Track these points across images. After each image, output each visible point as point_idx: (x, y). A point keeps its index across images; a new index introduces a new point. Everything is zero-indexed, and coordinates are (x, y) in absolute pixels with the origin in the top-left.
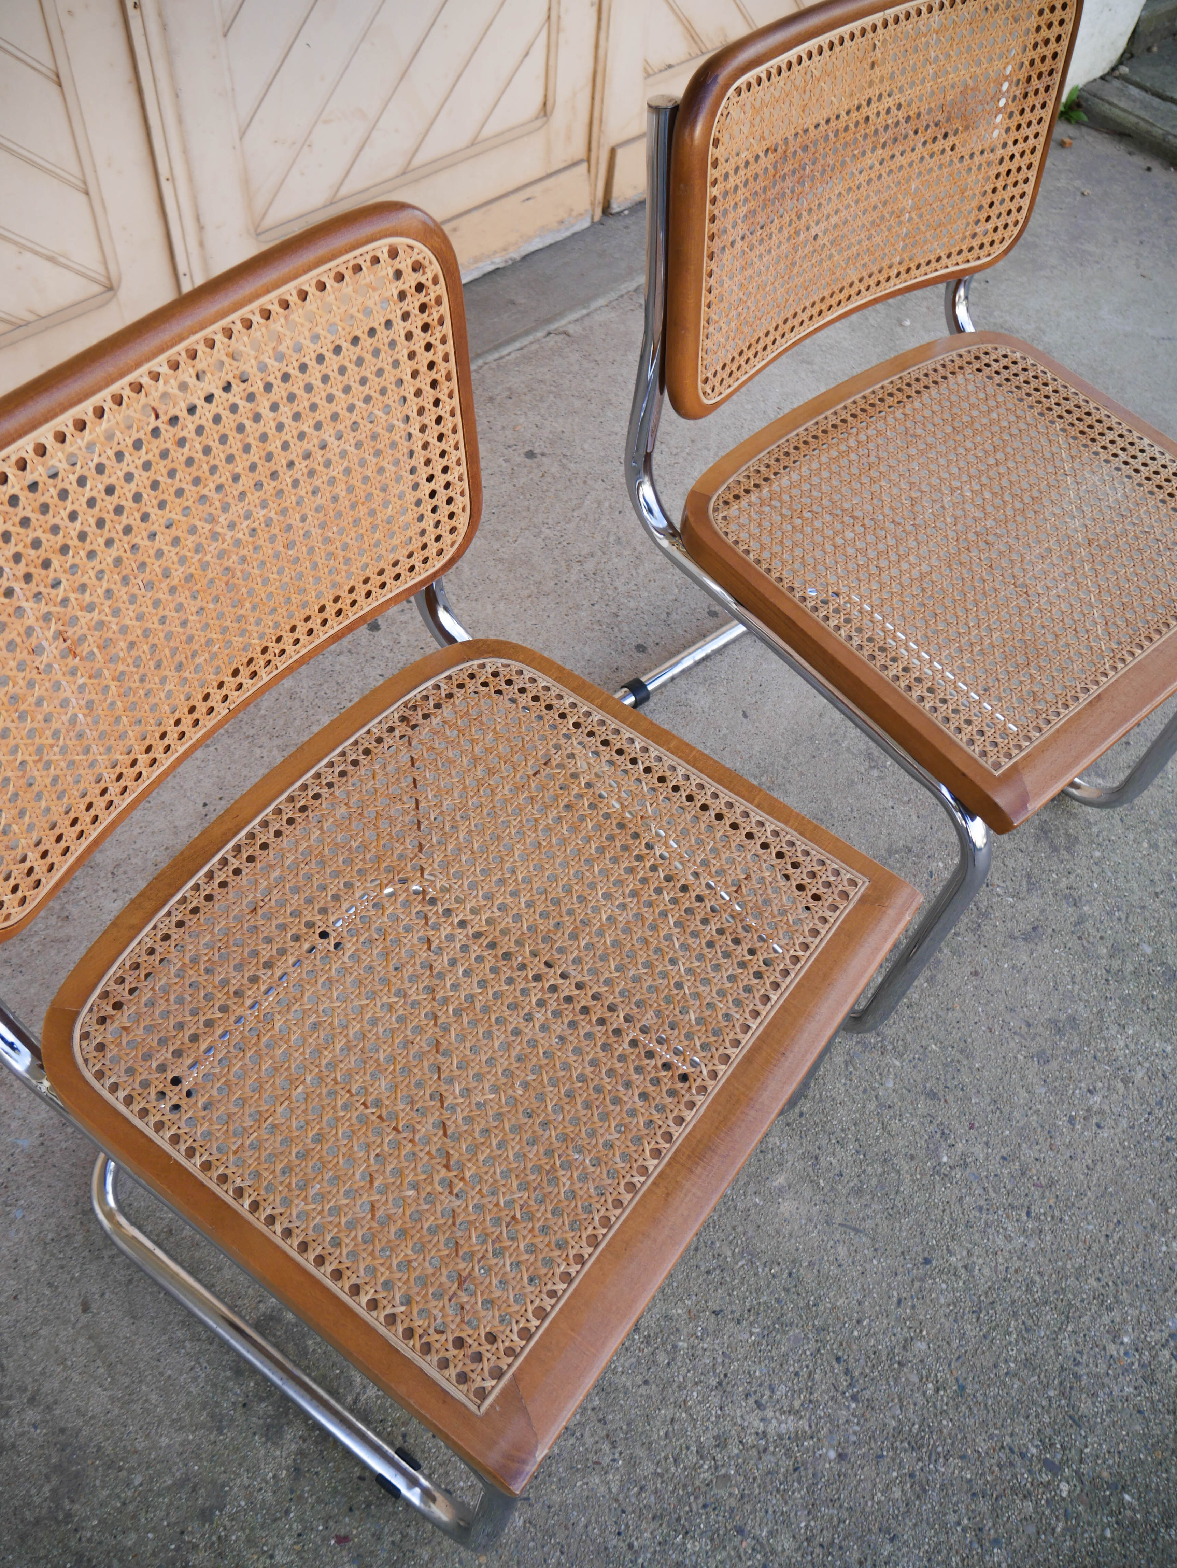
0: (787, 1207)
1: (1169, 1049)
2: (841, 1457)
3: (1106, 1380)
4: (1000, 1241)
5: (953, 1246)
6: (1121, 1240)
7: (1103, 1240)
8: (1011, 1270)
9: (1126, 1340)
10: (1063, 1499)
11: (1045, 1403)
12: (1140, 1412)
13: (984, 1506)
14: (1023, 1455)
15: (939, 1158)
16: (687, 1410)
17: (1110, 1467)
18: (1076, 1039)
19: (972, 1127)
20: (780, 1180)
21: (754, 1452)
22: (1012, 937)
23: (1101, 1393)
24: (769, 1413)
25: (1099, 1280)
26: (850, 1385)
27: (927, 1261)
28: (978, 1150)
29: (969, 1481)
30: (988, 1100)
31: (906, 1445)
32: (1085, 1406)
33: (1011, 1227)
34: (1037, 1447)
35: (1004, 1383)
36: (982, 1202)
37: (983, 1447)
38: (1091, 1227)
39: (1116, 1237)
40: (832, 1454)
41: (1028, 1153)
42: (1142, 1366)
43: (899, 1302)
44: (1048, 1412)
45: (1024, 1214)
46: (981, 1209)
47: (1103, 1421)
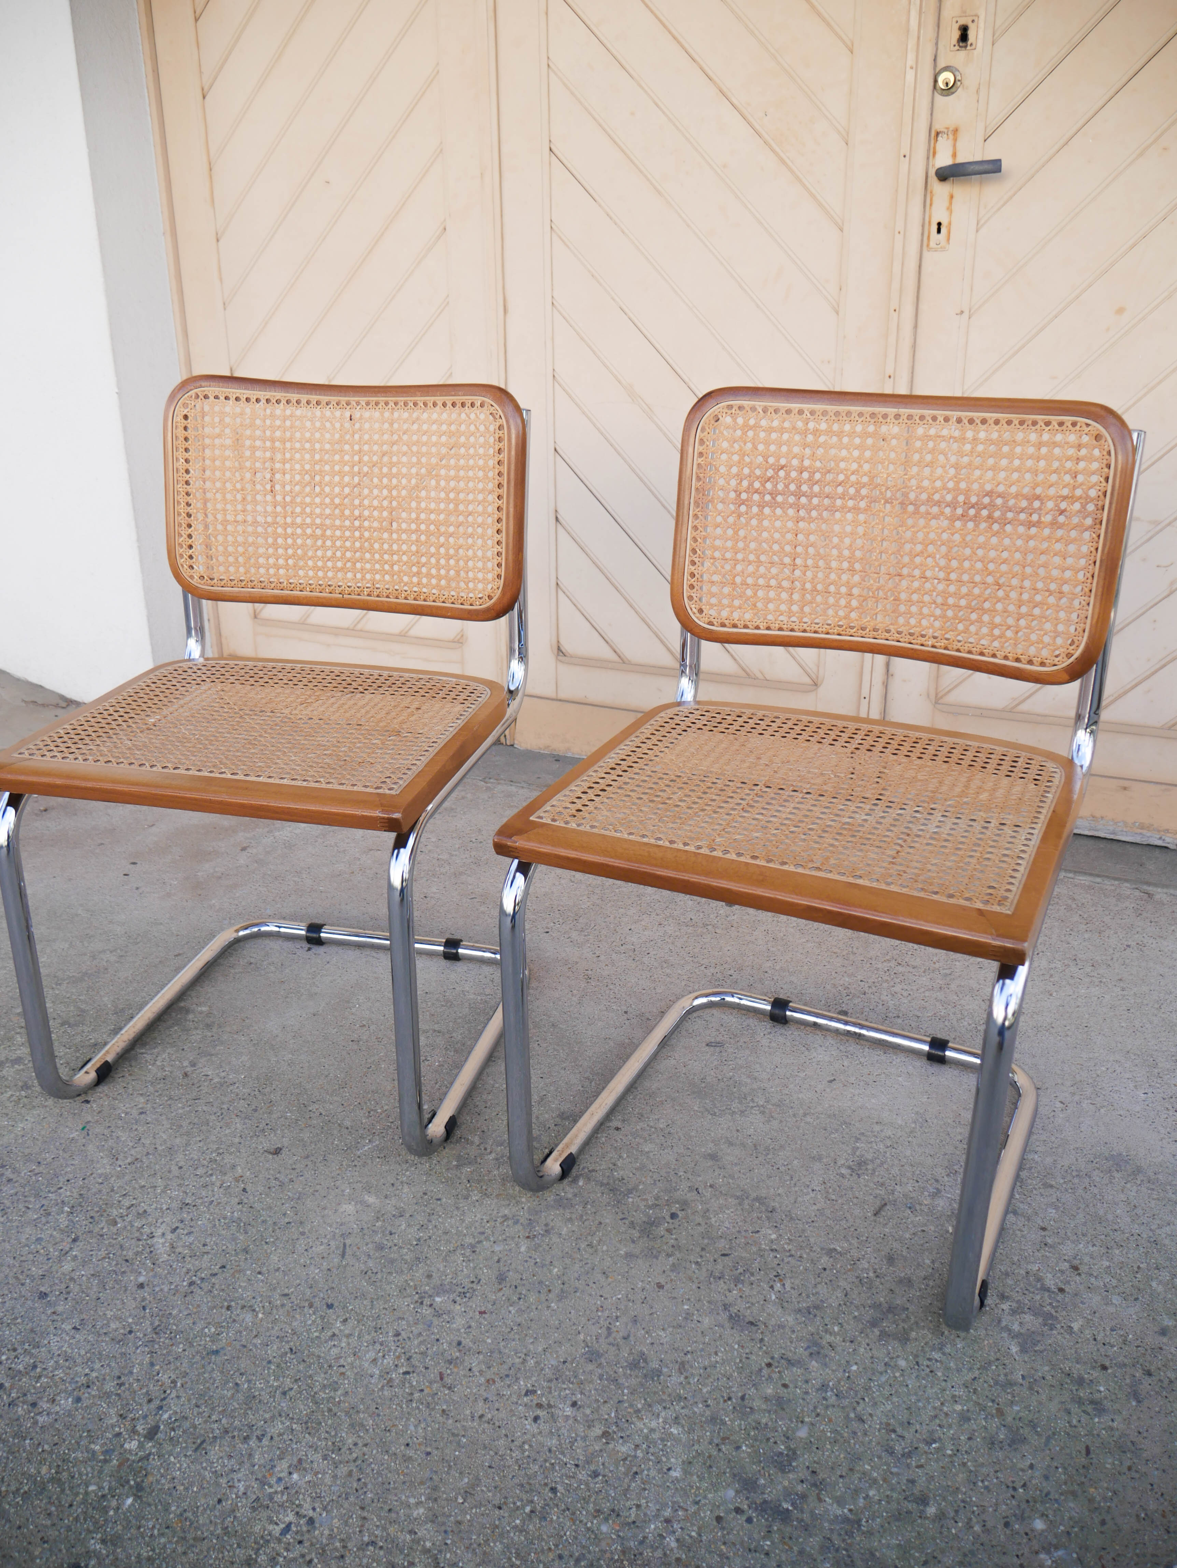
0: (349, 1208)
1: (676, 1474)
2: (141, 1286)
3: (247, 1465)
4: (371, 1355)
5: (352, 1323)
6: (408, 1459)
7: (402, 1441)
8: (342, 1370)
9: (295, 1476)
10: (122, 1446)
11: (214, 1417)
12: (220, 1501)
13: (110, 1386)
14: (160, 1408)
15: (438, 1295)
16: (162, 1192)
17: (158, 1481)
18: (633, 1381)
19: (480, 1313)
20: (371, 1199)
21: (137, 1234)
22: (726, 1307)
23: (233, 1461)
24: (169, 1236)
25: (356, 1444)
26: (202, 1279)
27: (330, 1306)
28: (459, 1322)
29: (131, 1373)
30: (519, 1320)
31: (157, 1323)
32: (215, 1452)
33: (389, 1361)
34: (170, 1418)
35: (227, 1382)
36: (404, 1335)
37: (165, 1378)
38: (412, 1428)
39: (410, 1453)
40: (141, 1279)
41: (474, 1362)
42: (271, 1497)
43: (286, 1295)
44: (206, 1422)
45: (405, 1369)
46: (398, 1334)
47: (205, 1469)
